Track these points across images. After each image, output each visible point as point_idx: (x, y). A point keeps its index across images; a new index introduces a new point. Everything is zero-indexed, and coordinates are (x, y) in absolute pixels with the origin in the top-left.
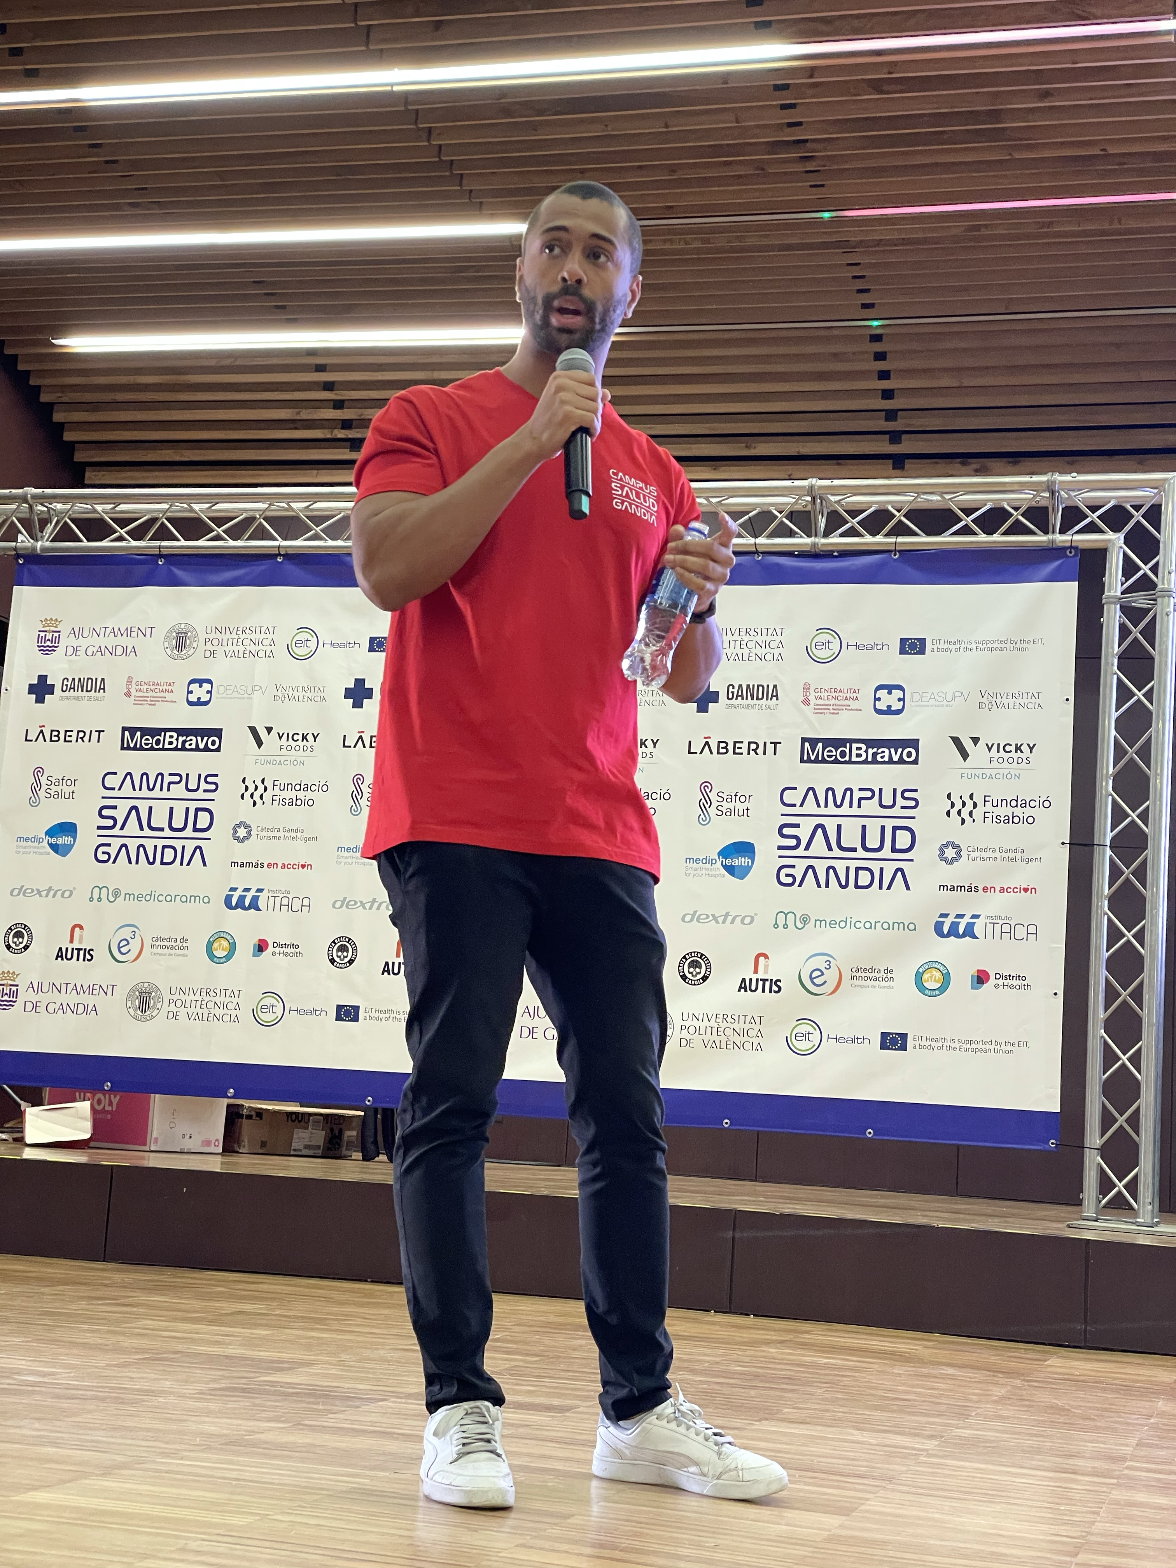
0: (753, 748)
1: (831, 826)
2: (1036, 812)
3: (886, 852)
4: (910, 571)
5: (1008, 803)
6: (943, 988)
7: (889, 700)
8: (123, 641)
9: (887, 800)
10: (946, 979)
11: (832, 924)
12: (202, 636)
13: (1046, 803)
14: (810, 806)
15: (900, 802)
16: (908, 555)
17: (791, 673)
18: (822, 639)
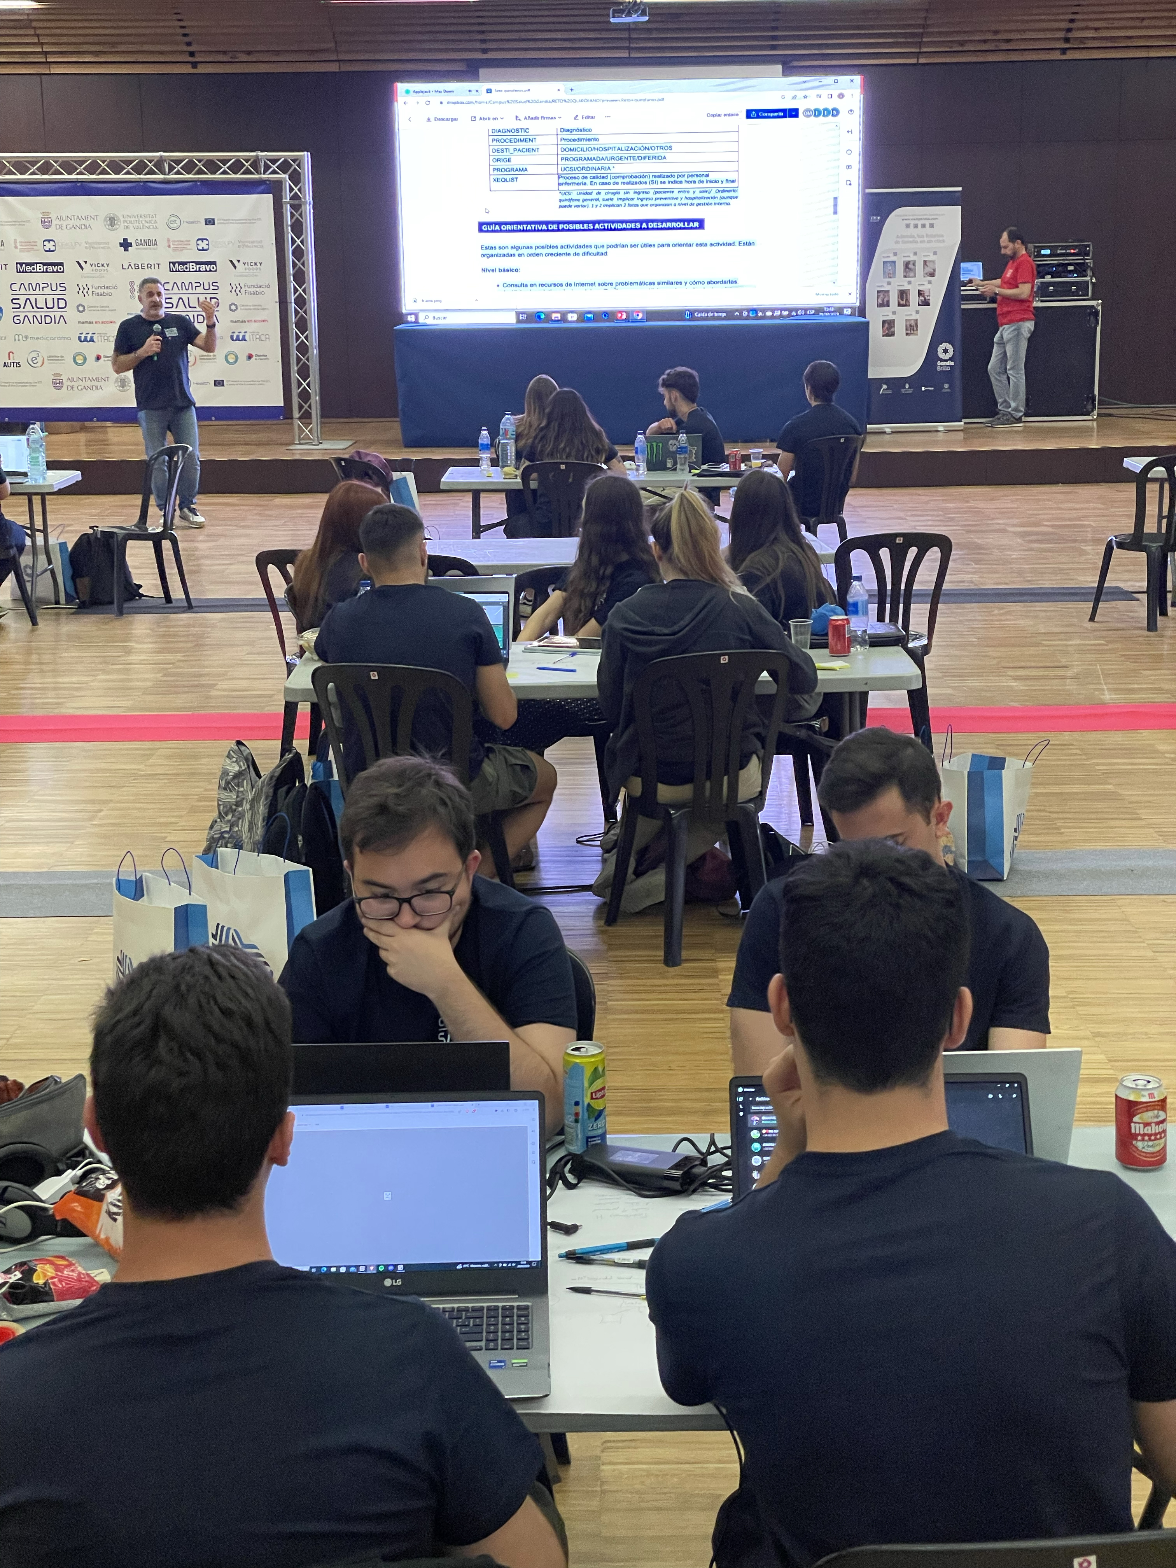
0: (150, 266)
1: (185, 298)
2: (266, 290)
4: (205, 189)
5: (254, 286)
6: (235, 362)
7: (203, 245)
9: (207, 287)
10: (237, 358)
13: (268, 286)
14: (176, 290)
15: (212, 287)
16: (205, 183)
17: (161, 234)
18: (173, 219)
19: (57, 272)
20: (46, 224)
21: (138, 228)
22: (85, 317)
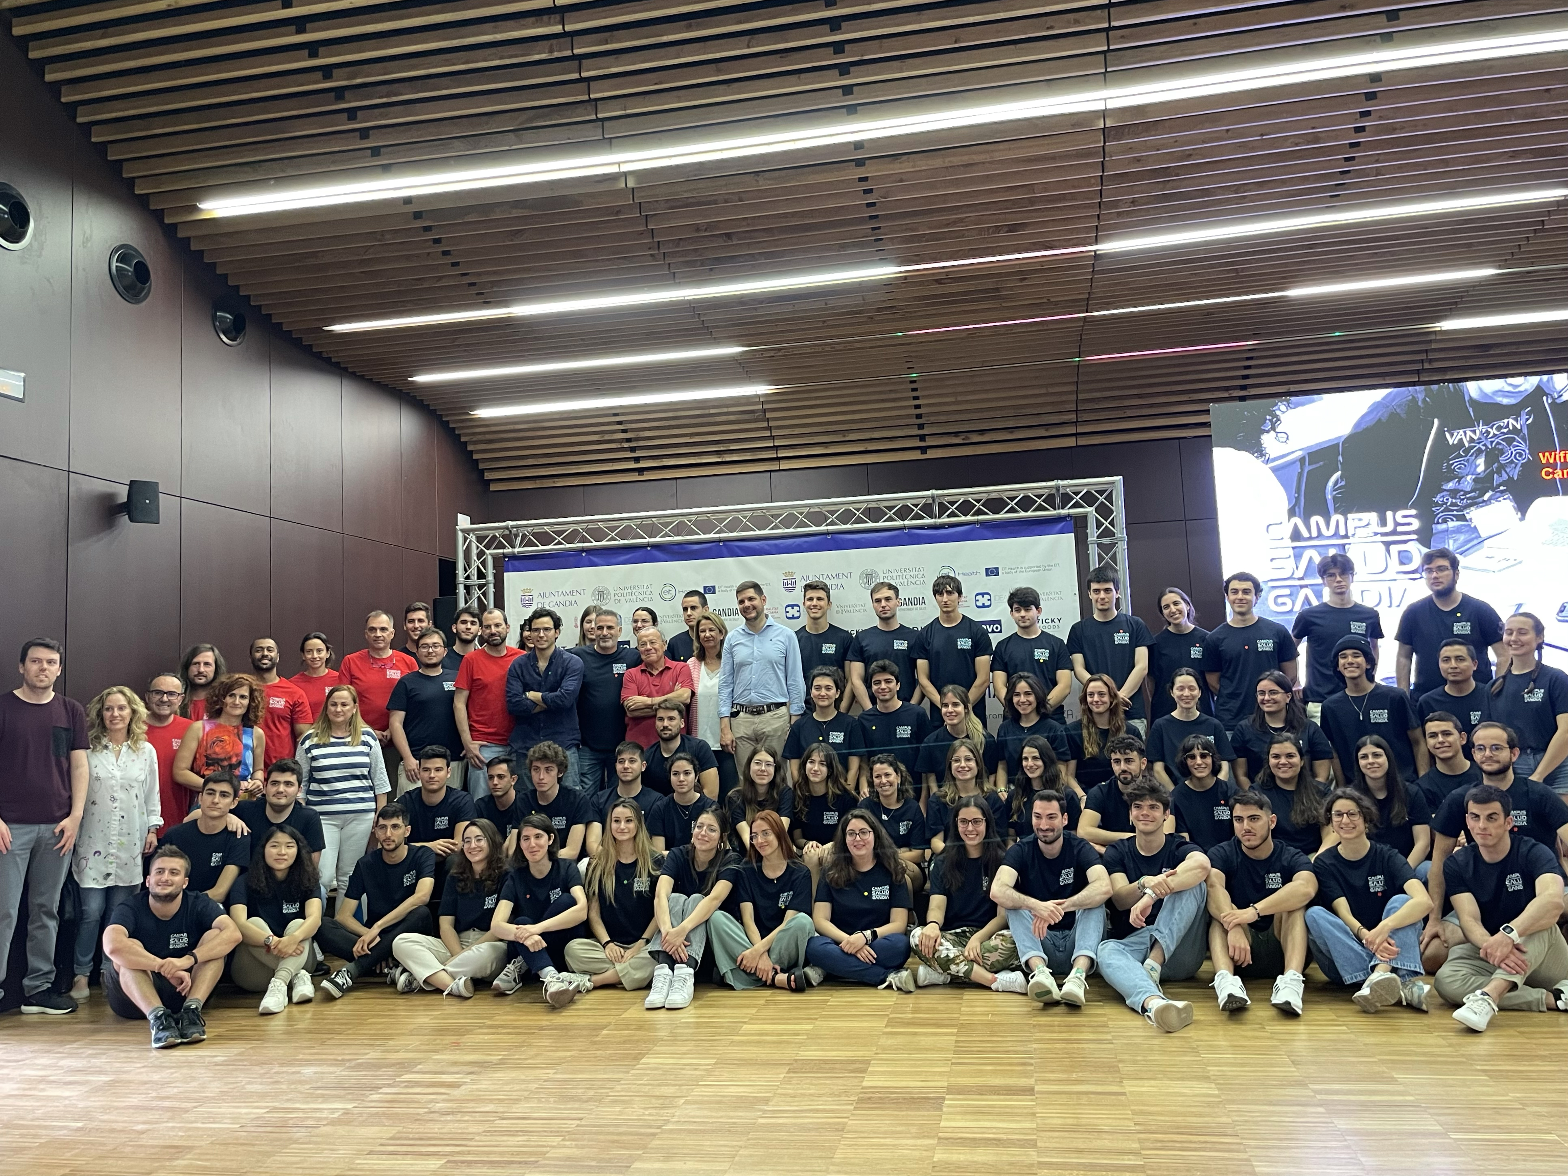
4: (986, 533)
7: (982, 600)
8: (570, 598)
12: (612, 592)
16: (985, 525)
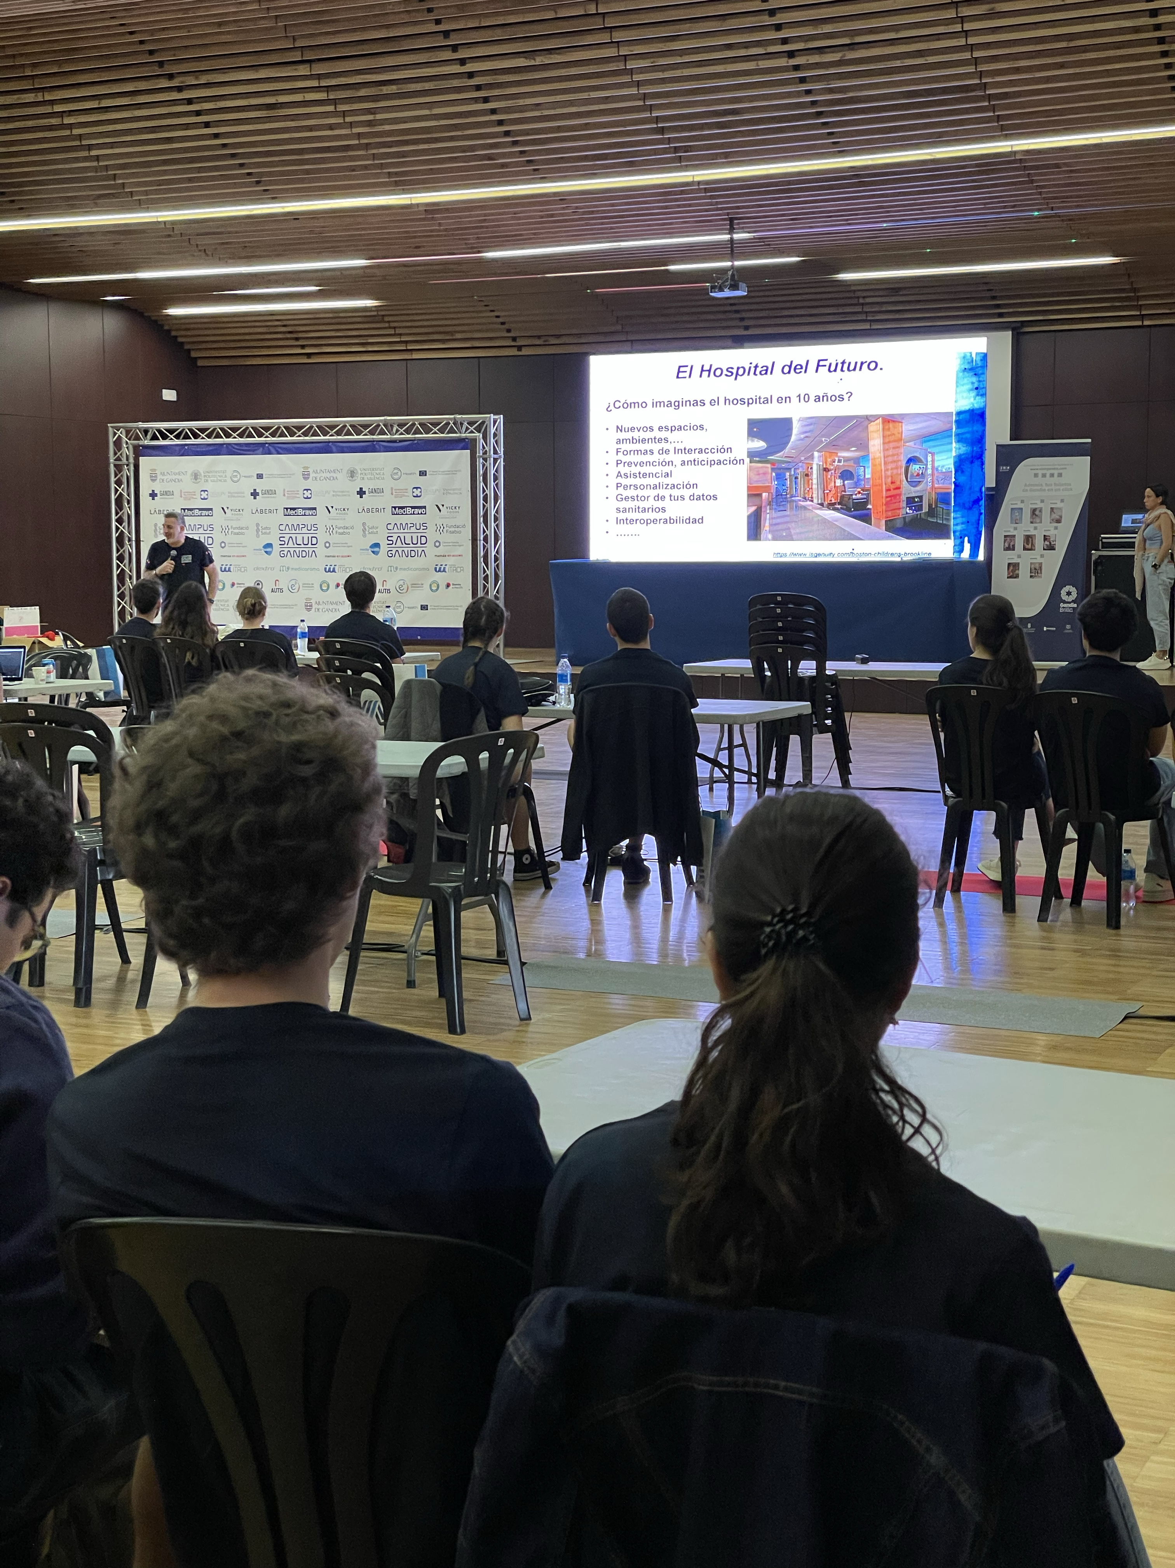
0: (377, 510)
1: (402, 536)
2: (461, 530)
3: (419, 545)
4: (421, 447)
5: (453, 527)
6: (437, 590)
7: (417, 492)
8: (177, 477)
9: (418, 527)
10: (439, 587)
11: (405, 569)
12: (203, 474)
13: (464, 526)
14: (396, 530)
15: (422, 527)
16: (421, 441)
17: (387, 484)
18: (396, 471)
19: (312, 515)
20: (306, 476)
21: (371, 479)
22: (330, 552)
